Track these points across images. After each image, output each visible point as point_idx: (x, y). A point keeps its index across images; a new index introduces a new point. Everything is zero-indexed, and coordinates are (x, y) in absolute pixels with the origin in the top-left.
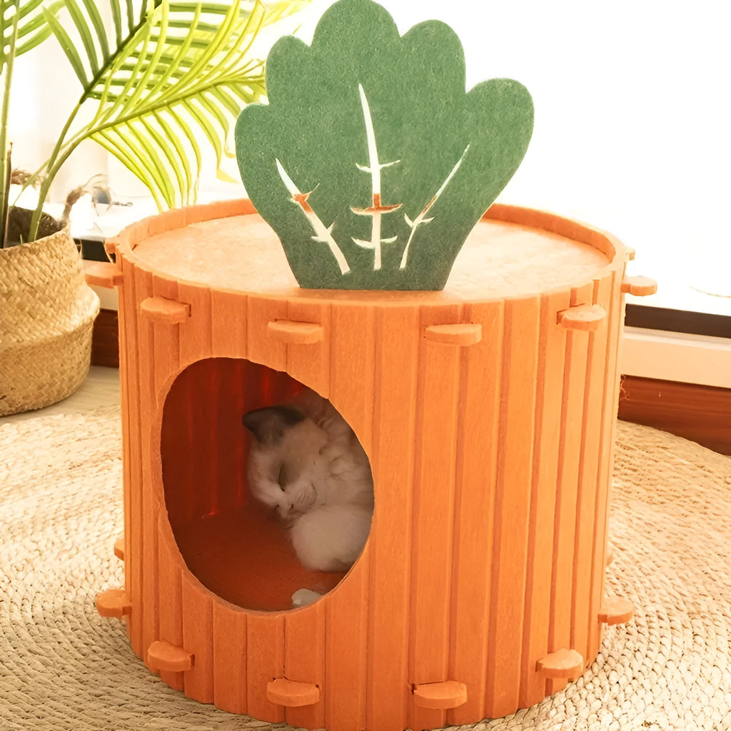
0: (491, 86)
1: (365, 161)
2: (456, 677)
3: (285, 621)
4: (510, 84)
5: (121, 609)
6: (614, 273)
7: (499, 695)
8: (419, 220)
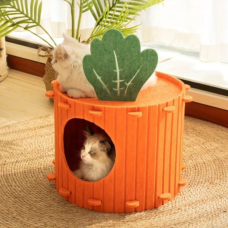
0: (147, 51)
1: (116, 69)
2: (137, 199)
3: (93, 184)
4: (152, 51)
5: (53, 179)
6: (179, 97)
7: (149, 204)
8: (129, 84)
